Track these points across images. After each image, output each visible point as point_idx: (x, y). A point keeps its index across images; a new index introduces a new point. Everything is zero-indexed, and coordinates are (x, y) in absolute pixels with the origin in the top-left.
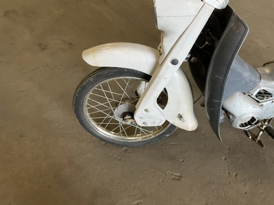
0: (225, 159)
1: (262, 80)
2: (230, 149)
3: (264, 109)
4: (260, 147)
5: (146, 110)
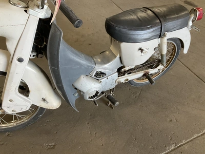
0: (88, 123)
2: (91, 115)
5: (11, 101)
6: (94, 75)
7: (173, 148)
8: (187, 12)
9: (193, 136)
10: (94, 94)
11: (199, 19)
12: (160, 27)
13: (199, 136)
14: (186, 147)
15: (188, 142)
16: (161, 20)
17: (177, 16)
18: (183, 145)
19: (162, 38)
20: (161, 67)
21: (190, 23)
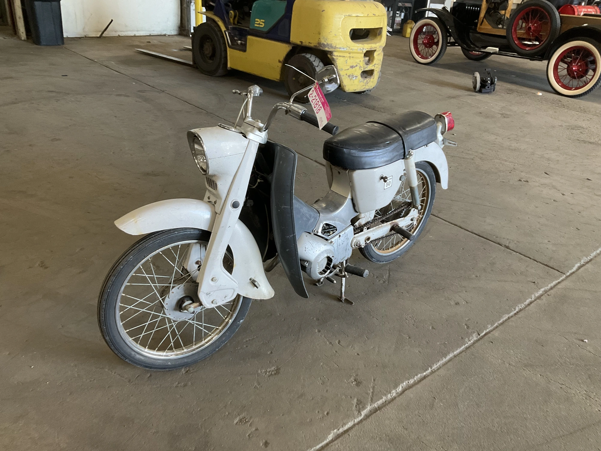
0: (319, 331)
1: (321, 214)
2: (318, 319)
3: (335, 245)
4: (349, 305)
5: (214, 279)
6: (320, 230)
7: (475, 339)
8: (431, 119)
9: (500, 317)
10: (324, 268)
11: (450, 128)
12: (401, 142)
13: (512, 317)
14: (496, 334)
15: (497, 327)
16: (400, 132)
17: (419, 125)
18: (489, 332)
19: (407, 159)
20: (414, 213)
21: (440, 137)
